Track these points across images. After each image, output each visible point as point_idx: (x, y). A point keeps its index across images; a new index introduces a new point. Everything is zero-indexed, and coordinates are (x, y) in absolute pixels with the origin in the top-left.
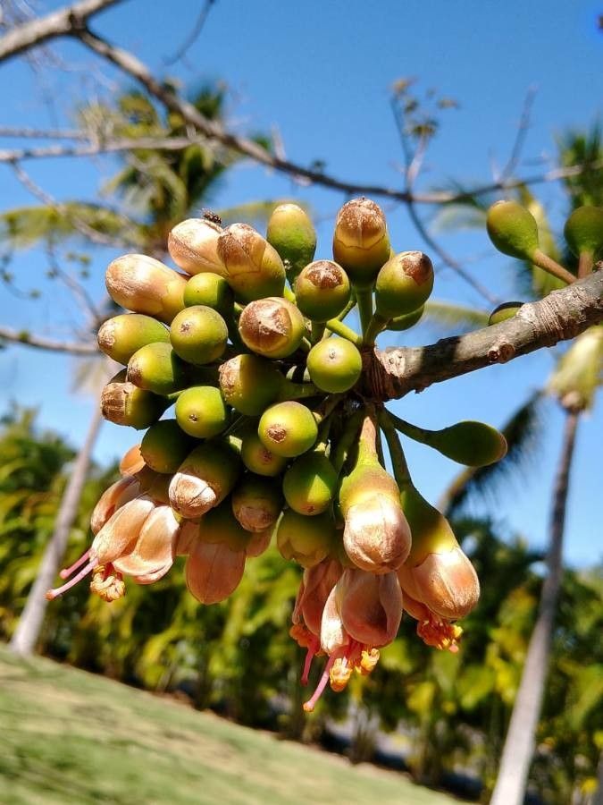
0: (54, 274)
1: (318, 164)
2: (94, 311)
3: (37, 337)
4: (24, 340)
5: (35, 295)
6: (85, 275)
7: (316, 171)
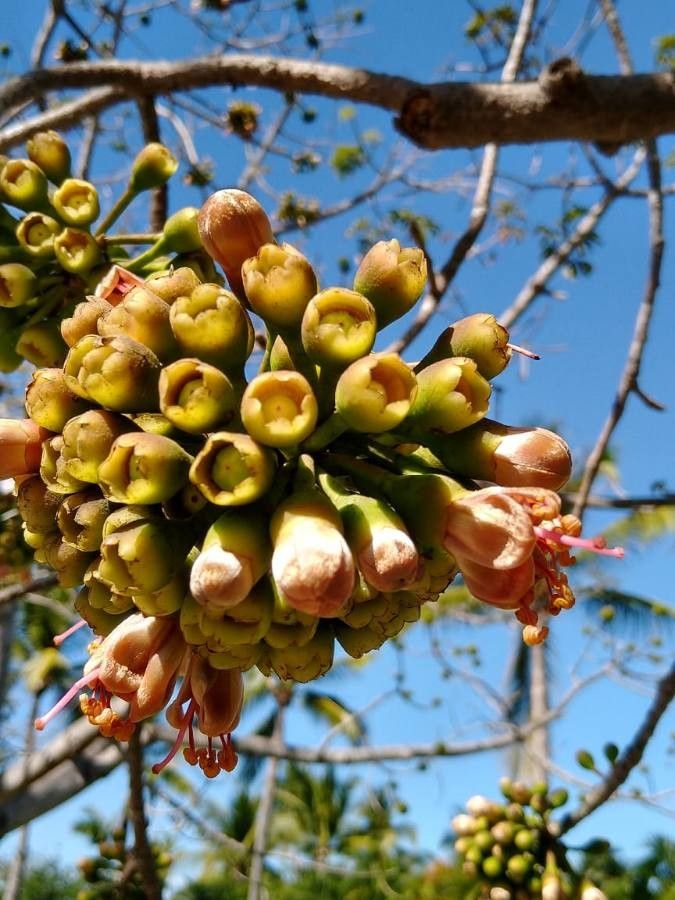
0: (448, 674)
1: (658, 485)
2: (499, 700)
3: (453, 744)
4: (442, 752)
5: (437, 703)
6: (477, 663)
7: (658, 494)
